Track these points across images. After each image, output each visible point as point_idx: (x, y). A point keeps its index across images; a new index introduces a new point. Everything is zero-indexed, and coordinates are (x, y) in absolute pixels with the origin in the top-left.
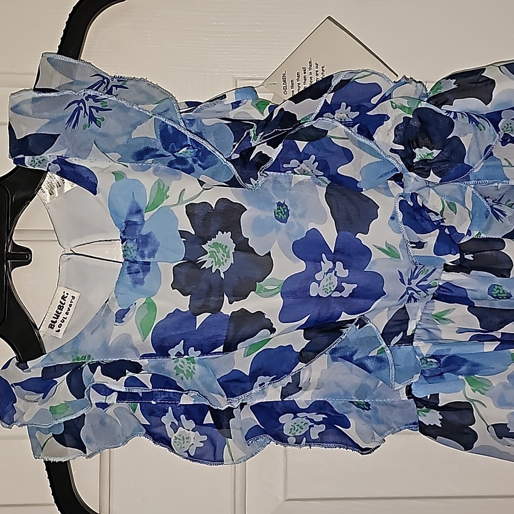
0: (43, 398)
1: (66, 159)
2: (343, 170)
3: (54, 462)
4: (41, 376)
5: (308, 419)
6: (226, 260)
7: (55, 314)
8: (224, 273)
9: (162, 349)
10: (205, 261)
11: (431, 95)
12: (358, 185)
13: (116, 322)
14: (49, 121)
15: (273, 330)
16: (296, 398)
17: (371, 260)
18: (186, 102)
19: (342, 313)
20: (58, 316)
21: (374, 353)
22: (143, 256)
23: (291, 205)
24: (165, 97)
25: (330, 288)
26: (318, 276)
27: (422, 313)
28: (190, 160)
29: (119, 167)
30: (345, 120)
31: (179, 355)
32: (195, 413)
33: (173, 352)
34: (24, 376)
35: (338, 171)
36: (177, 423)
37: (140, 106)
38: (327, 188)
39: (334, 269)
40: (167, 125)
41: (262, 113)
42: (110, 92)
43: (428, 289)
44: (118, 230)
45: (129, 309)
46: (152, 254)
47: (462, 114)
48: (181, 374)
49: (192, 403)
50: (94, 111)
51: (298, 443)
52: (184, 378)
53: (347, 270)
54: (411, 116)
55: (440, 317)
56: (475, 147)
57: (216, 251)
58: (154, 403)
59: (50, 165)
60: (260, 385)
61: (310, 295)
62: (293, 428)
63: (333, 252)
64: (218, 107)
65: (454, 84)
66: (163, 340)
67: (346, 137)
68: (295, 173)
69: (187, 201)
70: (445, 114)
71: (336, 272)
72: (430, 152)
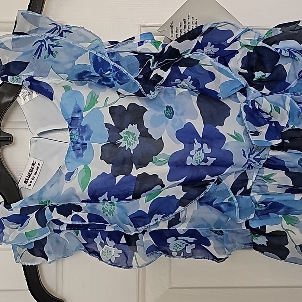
0: (21, 227)
1: (34, 78)
2: (209, 86)
3: (28, 266)
4: (19, 213)
5: (184, 240)
6: (134, 142)
7: (28, 175)
8: (133, 150)
9: (94, 197)
10: (121, 143)
11: (265, 38)
12: (218, 95)
13: (66, 180)
14: (22, 53)
15: (163, 186)
16: (177, 227)
17: (226, 142)
18: (109, 42)
19: (206, 176)
20: (30, 176)
21: (226, 200)
22: (82, 139)
23: (175, 108)
24: (96, 38)
25: (199, 160)
26: (192, 153)
27: (257, 175)
28: (112, 79)
29: (67, 83)
30: (210, 53)
31: (105, 200)
32: (115, 236)
33: (101, 199)
34: (9, 213)
35: (205, 86)
36: (103, 242)
37: (80, 44)
38: (198, 97)
39: (202, 148)
40: (97, 56)
41: (158, 49)
42: (61, 35)
43: (260, 161)
44: (67, 123)
45: (74, 172)
46: (88, 138)
47: (285, 50)
48: (106, 213)
49: (113, 230)
50: (51, 47)
51: (179, 255)
52: (108, 215)
53: (210, 149)
54: (252, 51)
55: (267, 178)
56: (292, 72)
57: (128, 137)
58: (89, 230)
59: (23, 81)
60: (155, 220)
61: (186, 164)
62: (175, 246)
63: (201, 137)
64: (130, 45)
65: (280, 31)
66: (95, 191)
67: (211, 64)
68: (178, 87)
69: (110, 105)
70: (274, 50)
71: (203, 150)
72: (264, 74)
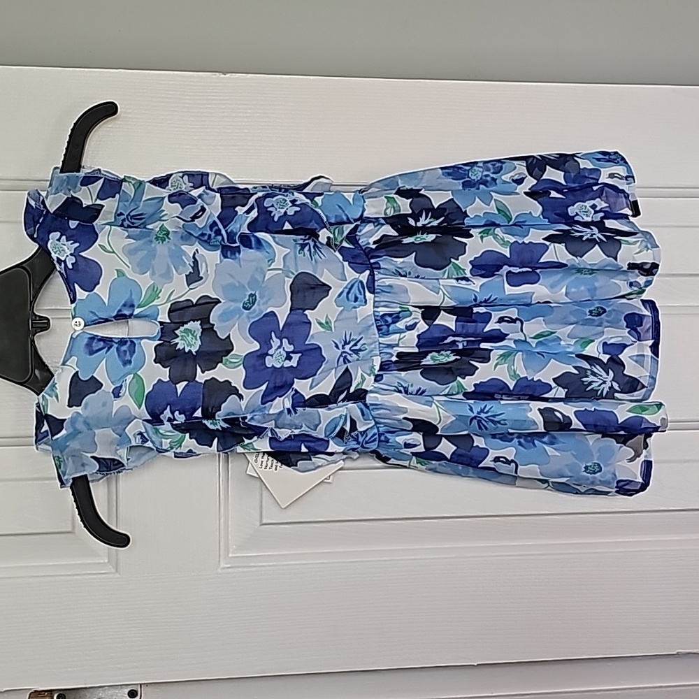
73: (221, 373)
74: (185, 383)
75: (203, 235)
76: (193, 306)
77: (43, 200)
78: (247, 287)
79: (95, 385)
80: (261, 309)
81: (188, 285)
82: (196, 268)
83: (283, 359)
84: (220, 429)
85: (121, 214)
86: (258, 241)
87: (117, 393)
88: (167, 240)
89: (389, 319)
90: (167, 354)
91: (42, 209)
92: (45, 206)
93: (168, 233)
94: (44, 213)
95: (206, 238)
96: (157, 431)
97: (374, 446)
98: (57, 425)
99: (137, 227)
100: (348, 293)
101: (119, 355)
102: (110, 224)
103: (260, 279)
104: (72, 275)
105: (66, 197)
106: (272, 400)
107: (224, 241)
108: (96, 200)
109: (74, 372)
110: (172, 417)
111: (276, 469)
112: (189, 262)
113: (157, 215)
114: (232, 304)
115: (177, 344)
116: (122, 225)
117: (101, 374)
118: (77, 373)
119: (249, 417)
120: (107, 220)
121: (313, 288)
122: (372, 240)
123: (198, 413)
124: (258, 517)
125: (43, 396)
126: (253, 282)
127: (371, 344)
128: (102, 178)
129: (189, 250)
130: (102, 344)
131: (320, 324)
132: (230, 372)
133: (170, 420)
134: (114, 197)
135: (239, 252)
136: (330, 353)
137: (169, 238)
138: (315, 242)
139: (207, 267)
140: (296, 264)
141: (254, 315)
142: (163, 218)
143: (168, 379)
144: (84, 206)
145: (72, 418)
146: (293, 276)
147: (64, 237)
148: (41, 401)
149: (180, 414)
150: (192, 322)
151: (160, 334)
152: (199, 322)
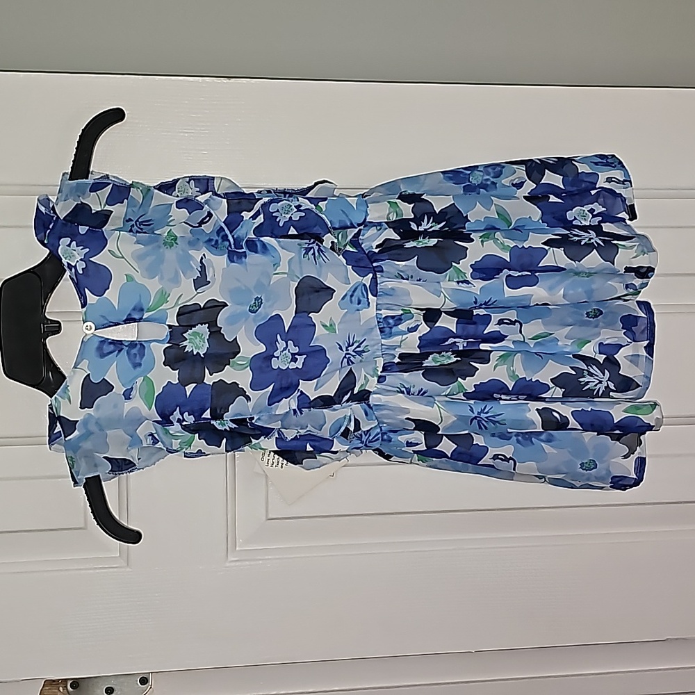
73: (228, 375)
74: (195, 385)
75: (210, 240)
76: (201, 309)
77: (53, 206)
78: (252, 289)
79: (106, 387)
80: (267, 311)
81: (196, 290)
82: (203, 272)
83: (289, 361)
84: (228, 429)
85: (130, 220)
86: (264, 245)
87: (127, 395)
88: (175, 245)
89: (391, 321)
90: (176, 357)
91: (52, 215)
92: (55, 212)
93: (176, 238)
94: (54, 219)
95: (213, 243)
96: (167, 432)
97: (377, 445)
98: (69, 426)
99: (145, 233)
100: (352, 296)
101: (129, 357)
102: (120, 230)
103: (266, 283)
104: (83, 280)
105: (76, 203)
106: (278, 402)
107: (231, 247)
108: (105, 205)
109: (86, 374)
110: (181, 418)
111: (282, 467)
112: (196, 266)
113: (165, 220)
114: (239, 307)
115: (186, 346)
116: (131, 231)
117: (111, 377)
118: (89, 375)
119: (255, 418)
120: (116, 225)
121: (318, 291)
122: (375, 244)
123: (207, 414)
124: (264, 512)
125: (56, 398)
126: (260, 286)
127: (374, 346)
128: (110, 184)
129: (196, 255)
130: (112, 347)
131: (324, 326)
132: (237, 374)
133: (179, 421)
134: (122, 203)
135: (246, 257)
136: (334, 355)
137: (177, 244)
138: (319, 246)
139: (214, 272)
140: (301, 268)
141: (260, 318)
142: (170, 224)
143: (178, 381)
144: (93, 212)
145: (84, 419)
146: (299, 280)
147: (74, 243)
148: (54, 402)
149: (189, 415)
150: (199, 325)
151: (169, 337)
152: (207, 325)
